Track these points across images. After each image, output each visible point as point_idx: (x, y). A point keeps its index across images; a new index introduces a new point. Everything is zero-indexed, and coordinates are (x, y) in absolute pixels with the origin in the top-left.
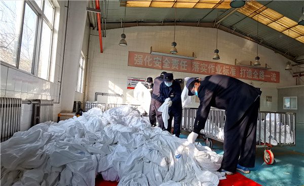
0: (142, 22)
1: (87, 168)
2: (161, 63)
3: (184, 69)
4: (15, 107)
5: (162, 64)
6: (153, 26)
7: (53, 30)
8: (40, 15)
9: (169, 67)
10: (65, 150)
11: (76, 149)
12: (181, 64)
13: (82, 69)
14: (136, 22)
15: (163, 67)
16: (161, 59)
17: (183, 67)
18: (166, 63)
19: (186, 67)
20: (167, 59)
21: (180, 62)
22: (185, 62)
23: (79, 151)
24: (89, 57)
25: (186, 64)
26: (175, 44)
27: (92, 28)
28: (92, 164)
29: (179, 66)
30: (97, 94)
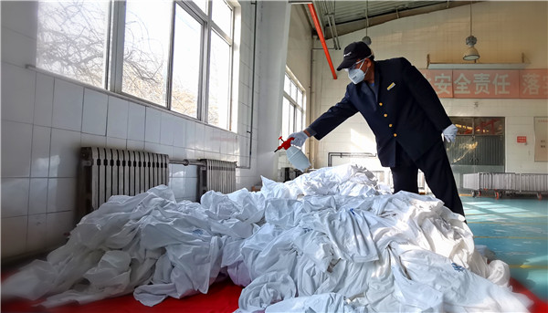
0: (407, 8)
1: (198, 257)
2: (450, 84)
3: (504, 92)
4: (156, 168)
5: (453, 89)
6: (428, 12)
7: (232, 46)
8: (206, 23)
9: (469, 92)
10: (169, 223)
11: (190, 225)
12: (495, 82)
13: (302, 111)
14: (394, 11)
15: (455, 92)
16: (449, 78)
17: (500, 88)
18: (462, 84)
19: (507, 89)
20: (462, 75)
21: (491, 79)
22: (504, 77)
23: (194, 229)
24: (314, 90)
25: (506, 80)
26: (472, 40)
27: (315, 37)
28: (207, 251)
29: (491, 86)
30: (331, 155)
